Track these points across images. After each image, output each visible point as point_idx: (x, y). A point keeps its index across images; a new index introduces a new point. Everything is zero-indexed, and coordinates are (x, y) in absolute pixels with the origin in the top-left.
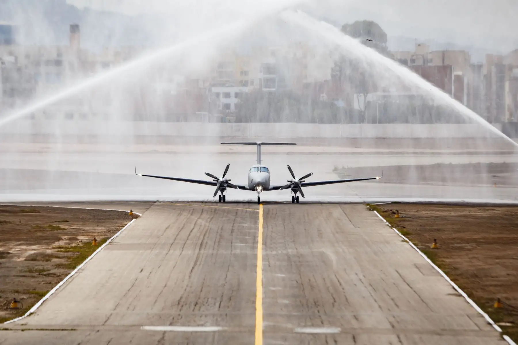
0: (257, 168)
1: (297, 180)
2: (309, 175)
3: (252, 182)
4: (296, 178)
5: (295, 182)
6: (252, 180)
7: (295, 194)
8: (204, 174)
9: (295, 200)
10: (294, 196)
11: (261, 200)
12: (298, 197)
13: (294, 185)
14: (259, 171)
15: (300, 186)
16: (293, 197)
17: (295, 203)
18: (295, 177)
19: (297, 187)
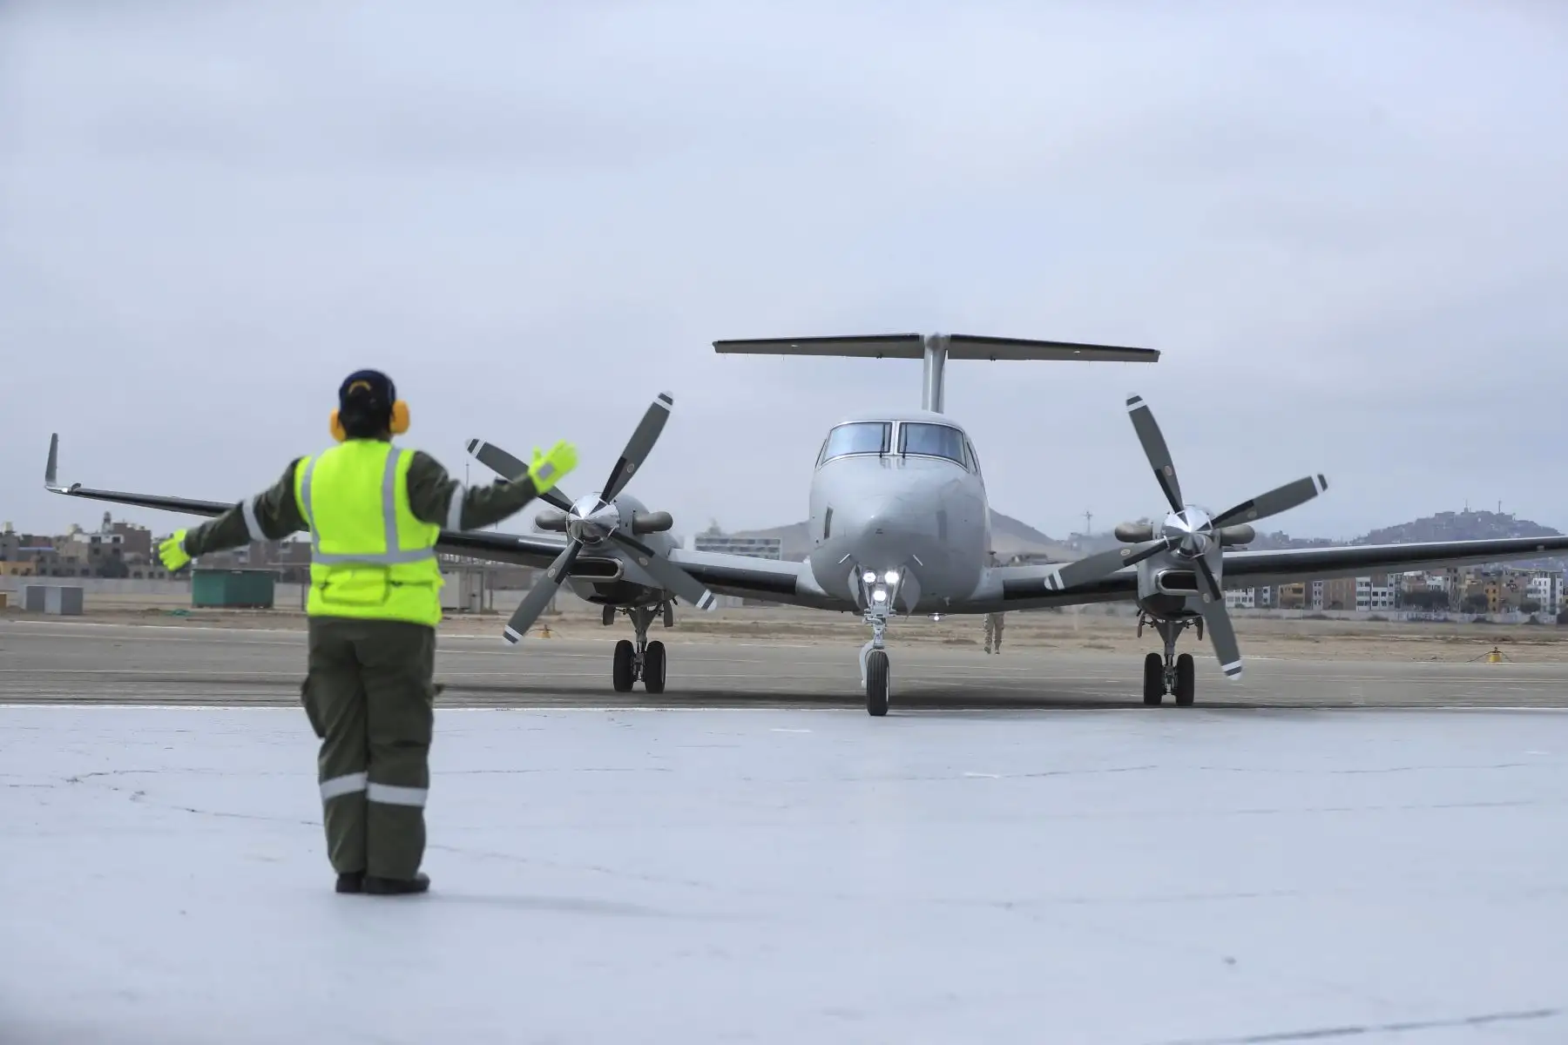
0: (881, 427)
1: (1191, 524)
2: (1300, 492)
3: (827, 535)
4: (1188, 513)
5: (1177, 538)
6: (829, 513)
7: (1169, 637)
8: (465, 449)
9: (1169, 687)
10: (1161, 652)
11: (897, 681)
12: (1186, 662)
13: (1168, 560)
14: (894, 449)
15: (1217, 576)
16: (1152, 660)
17: (1169, 705)
18: (1185, 501)
19: (1190, 582)
